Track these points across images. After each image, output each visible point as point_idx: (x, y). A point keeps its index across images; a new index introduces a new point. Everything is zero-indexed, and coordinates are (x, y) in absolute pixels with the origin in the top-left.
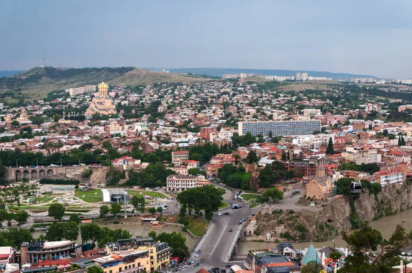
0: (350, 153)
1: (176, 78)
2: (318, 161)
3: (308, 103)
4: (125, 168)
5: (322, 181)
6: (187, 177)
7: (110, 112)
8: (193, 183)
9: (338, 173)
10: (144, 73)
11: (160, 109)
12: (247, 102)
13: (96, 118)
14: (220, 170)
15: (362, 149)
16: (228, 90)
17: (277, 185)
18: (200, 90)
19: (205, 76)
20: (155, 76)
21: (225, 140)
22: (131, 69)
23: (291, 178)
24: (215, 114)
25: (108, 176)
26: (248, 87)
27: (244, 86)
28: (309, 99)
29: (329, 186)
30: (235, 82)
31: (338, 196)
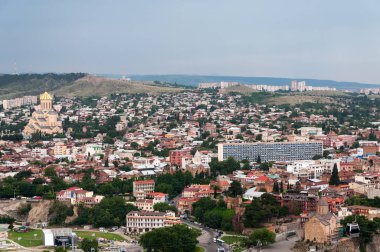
0: (360, 183)
1: (139, 88)
2: (320, 194)
4: (73, 202)
5: (325, 219)
6: (152, 214)
7: (54, 130)
8: (160, 221)
9: (345, 209)
10: (99, 80)
11: (119, 127)
12: (229, 118)
13: (37, 139)
14: (194, 205)
15: (376, 178)
16: (205, 103)
17: (267, 225)
18: (169, 102)
19: (176, 86)
20: (112, 84)
21: (201, 167)
22: (82, 75)
23: (285, 215)
24: (189, 133)
25: (51, 212)
26: (231, 99)
27: (225, 98)
28: (308, 115)
29: (332, 226)
30: (214, 92)
31: (344, 239)
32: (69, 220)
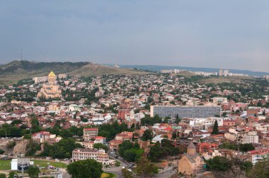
0: (232, 134)
1: (121, 72)
2: (201, 140)
3: (220, 93)
4: (41, 141)
8: (94, 156)
9: (216, 151)
10: (96, 66)
11: (97, 94)
12: (171, 91)
14: (120, 146)
15: (244, 130)
16: (159, 82)
17: (163, 160)
18: (138, 81)
19: (147, 71)
20: (104, 69)
21: (134, 120)
22: (87, 63)
23: (176, 154)
24: (141, 99)
26: (177, 79)
27: (174, 79)
28: (222, 90)
29: (198, 162)
30: (167, 75)
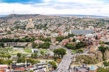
0: (102, 39)
2: (93, 41)
3: (90, 24)
4: (38, 43)
7: (33, 27)
8: (57, 47)
9: (99, 45)
11: (47, 26)
12: (72, 24)
13: (29, 29)
15: (106, 38)
17: (81, 48)
18: (58, 21)
19: (60, 17)
21: (66, 35)
22: (38, 15)
23: (85, 46)
25: (33, 45)
26: (72, 20)
28: (90, 23)
29: (96, 48)
30: (68, 18)
31: (99, 51)
32: (37, 47)
